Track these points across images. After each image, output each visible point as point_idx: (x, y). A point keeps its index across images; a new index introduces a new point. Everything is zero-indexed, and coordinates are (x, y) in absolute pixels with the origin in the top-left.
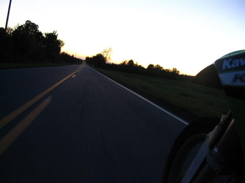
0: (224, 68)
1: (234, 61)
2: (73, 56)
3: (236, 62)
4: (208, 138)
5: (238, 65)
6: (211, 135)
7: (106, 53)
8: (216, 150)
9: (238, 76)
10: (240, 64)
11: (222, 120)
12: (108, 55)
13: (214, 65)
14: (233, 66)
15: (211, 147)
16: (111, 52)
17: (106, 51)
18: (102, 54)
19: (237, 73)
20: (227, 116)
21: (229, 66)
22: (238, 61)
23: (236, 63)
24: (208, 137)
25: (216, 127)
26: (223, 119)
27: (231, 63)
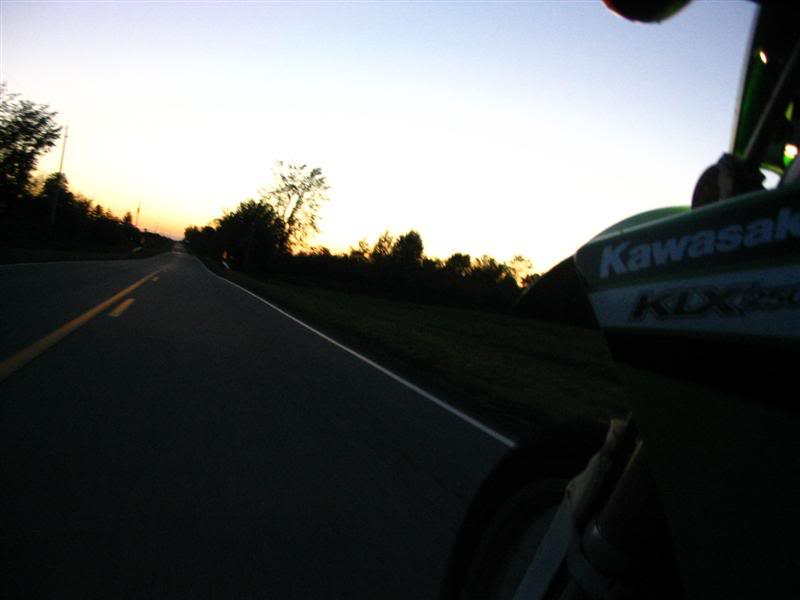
0: (604, 273)
1: (634, 252)
2: (128, 218)
3: (640, 252)
4: (569, 497)
5: (646, 263)
6: (579, 486)
7: (295, 198)
8: (595, 531)
9: (649, 300)
10: (652, 258)
11: (610, 436)
12: (305, 206)
13: (575, 259)
14: (633, 266)
15: (581, 524)
16: (320, 190)
17: (297, 184)
18: (273, 202)
19: (646, 288)
20: (626, 424)
21: (620, 268)
22: (645, 249)
23: (643, 256)
24: (569, 493)
25: (594, 460)
26: (614, 431)
27: (625, 257)
